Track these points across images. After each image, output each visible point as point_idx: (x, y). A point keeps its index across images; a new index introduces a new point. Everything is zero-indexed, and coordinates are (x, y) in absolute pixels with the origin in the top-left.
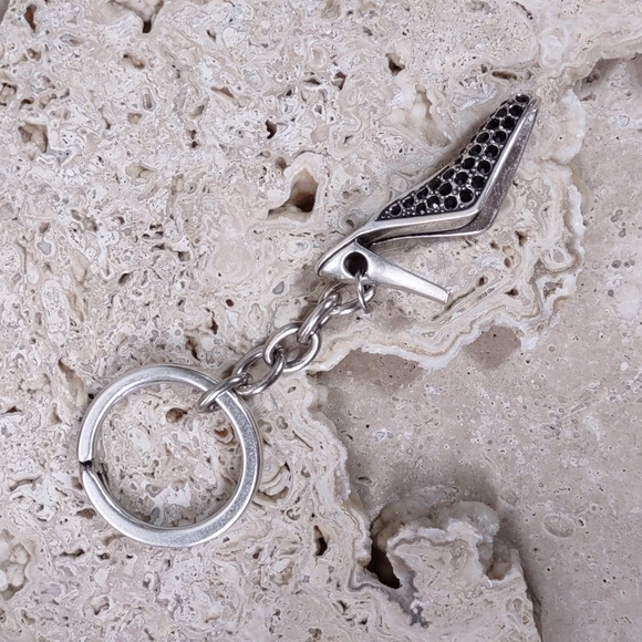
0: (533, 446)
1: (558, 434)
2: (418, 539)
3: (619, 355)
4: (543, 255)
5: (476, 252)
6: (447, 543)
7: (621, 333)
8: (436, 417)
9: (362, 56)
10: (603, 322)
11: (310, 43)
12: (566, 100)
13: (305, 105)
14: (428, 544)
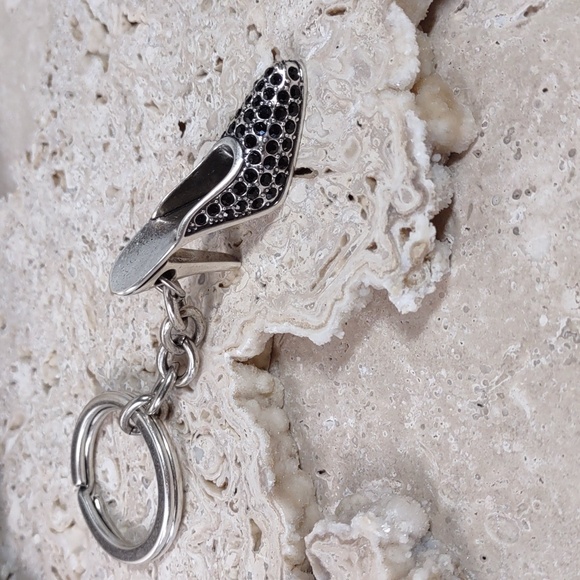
0: (463, 429)
1: (486, 412)
2: (327, 536)
3: (536, 307)
4: (393, 198)
5: (337, 208)
6: (353, 541)
7: (534, 278)
8: (372, 400)
9: (231, 36)
10: (512, 268)
11: (197, 39)
12: (390, 17)
13: (200, 98)
14: (336, 541)
